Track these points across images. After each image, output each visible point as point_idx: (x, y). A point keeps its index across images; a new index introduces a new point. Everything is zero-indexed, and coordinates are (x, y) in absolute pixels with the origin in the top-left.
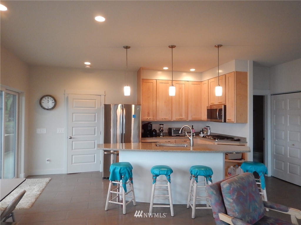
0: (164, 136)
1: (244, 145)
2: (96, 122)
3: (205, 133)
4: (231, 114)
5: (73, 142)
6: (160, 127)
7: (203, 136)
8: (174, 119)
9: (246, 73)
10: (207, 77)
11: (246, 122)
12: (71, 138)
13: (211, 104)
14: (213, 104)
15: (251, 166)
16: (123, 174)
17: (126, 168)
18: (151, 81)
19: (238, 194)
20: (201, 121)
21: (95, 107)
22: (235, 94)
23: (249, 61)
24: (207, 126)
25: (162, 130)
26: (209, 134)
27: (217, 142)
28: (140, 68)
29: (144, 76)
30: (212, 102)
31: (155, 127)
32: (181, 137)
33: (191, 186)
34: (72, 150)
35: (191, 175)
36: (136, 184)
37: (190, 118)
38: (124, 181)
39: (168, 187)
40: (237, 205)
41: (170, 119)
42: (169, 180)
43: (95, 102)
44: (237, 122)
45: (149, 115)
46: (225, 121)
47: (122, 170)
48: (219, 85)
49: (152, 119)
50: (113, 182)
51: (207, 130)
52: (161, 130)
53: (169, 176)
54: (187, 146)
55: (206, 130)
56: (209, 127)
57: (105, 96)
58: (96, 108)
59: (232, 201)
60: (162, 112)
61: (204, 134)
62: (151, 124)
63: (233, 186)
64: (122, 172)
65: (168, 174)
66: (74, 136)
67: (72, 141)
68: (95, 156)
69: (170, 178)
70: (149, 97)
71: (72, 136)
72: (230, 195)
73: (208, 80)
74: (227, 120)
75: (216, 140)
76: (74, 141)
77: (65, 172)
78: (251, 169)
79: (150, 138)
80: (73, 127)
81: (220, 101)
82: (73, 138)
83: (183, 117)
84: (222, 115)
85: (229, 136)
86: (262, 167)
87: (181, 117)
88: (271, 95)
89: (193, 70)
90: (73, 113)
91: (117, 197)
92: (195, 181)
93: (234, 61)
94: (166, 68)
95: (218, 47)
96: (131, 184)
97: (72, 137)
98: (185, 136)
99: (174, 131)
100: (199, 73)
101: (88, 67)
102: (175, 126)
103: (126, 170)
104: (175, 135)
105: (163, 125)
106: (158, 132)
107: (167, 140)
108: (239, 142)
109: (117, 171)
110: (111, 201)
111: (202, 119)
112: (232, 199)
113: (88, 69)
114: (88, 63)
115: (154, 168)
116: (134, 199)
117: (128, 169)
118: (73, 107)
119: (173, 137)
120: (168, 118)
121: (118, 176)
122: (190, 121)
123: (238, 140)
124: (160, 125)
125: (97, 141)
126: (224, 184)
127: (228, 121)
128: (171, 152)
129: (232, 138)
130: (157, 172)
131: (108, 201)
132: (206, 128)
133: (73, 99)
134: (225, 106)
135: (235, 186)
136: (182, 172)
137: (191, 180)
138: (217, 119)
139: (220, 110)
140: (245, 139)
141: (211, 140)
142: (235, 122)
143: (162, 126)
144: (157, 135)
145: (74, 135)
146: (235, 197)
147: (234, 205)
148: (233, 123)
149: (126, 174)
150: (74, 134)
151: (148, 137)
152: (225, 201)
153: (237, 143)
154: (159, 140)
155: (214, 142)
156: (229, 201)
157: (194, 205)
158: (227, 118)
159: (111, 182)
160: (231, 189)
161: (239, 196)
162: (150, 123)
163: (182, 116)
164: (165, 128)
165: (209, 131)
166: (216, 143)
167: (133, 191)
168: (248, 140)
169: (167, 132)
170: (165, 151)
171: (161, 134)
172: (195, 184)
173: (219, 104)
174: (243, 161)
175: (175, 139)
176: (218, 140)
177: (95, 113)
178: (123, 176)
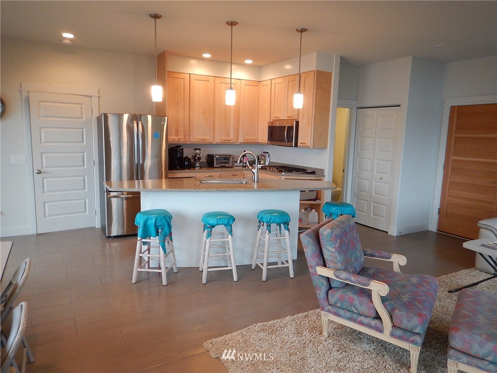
0: (201, 168)
1: (321, 180)
2: (85, 143)
3: (262, 163)
4: (305, 135)
5: (45, 181)
6: (196, 154)
7: (262, 167)
8: (218, 140)
9: (331, 74)
10: (269, 76)
11: (325, 147)
12: (40, 172)
13: (275, 119)
14: (277, 119)
15: (336, 208)
16: (160, 228)
17: (165, 217)
18: (182, 76)
19: (340, 241)
20: (257, 144)
21: (82, 118)
22: (314, 104)
23: (335, 56)
24: (264, 153)
25: (199, 158)
26: (267, 164)
27: (284, 176)
28: (165, 51)
29: (170, 67)
30: (276, 116)
31: (188, 153)
32: (227, 169)
33: (258, 238)
34: (44, 193)
35: (258, 224)
36: (176, 243)
37: (241, 140)
38: (162, 238)
39: (229, 241)
40: (340, 255)
41: (211, 140)
42: (231, 232)
43: (81, 108)
44: (314, 148)
45: (178, 133)
46: (296, 145)
47: (158, 220)
48: (300, 92)
49: (182, 140)
50: (143, 240)
51: (265, 158)
52: (197, 158)
53: (231, 226)
54: (246, 183)
55: (263, 157)
56: (268, 153)
57: (99, 97)
58: (84, 119)
59: (334, 250)
60: (198, 128)
61: (260, 164)
62: (181, 148)
63: (335, 232)
64: (158, 224)
65: (229, 223)
66: (45, 169)
67: (43, 178)
68: (85, 202)
69: (231, 228)
70: (178, 103)
71: (42, 168)
72: (331, 243)
73: (271, 79)
74: (299, 144)
75: (283, 173)
76: (47, 178)
77: (32, 231)
78: (336, 211)
79: (181, 171)
80: (42, 153)
81: (289, 115)
82: (44, 173)
83: (232, 137)
84: (293, 136)
85: (298, 167)
86: (349, 208)
87: (228, 138)
88: (358, 108)
89: (249, 62)
90: (40, 128)
91: (146, 263)
92: (267, 231)
93: (315, 54)
94: (207, 56)
95: (301, 32)
96: (170, 242)
97: (42, 170)
98: (232, 167)
99: (217, 160)
100: (258, 68)
101: (67, 41)
102: (218, 152)
103: (164, 221)
104: (219, 166)
105: (200, 149)
106: (192, 161)
107: (207, 174)
108: (315, 176)
109: (151, 222)
110: (141, 268)
111: (259, 141)
112: (334, 248)
113: (66, 45)
114: (68, 35)
115: (207, 217)
116: (175, 264)
117: (167, 219)
118: (40, 117)
119: (215, 170)
120: (208, 138)
121: (152, 230)
122: (242, 144)
123: (313, 173)
124: (195, 149)
125: (87, 178)
126: (325, 230)
127: (301, 144)
128: (231, 191)
129: (304, 169)
130: (212, 221)
131: (136, 269)
132: (263, 154)
133: (39, 101)
134: (297, 123)
135: (337, 231)
136: (246, 220)
137: (258, 230)
138: (283, 141)
139: (290, 128)
140: (322, 170)
141: (275, 173)
142: (311, 147)
143: (198, 151)
144: (191, 166)
145: (46, 167)
146: (338, 244)
147: (337, 254)
148: (308, 147)
149: (164, 226)
150: (44, 165)
151: (177, 169)
152: (324, 251)
153: (312, 177)
154: (195, 174)
155: (280, 176)
156: (329, 250)
157: (265, 264)
158: (299, 141)
159: (139, 240)
160: (334, 235)
161: (342, 243)
162: (180, 146)
163: (229, 136)
164: (203, 154)
165: (268, 159)
166: (283, 178)
167: (172, 251)
168: (326, 173)
169: (205, 161)
170: (223, 191)
171: (197, 165)
172: (267, 236)
173: (288, 118)
174: (317, 202)
175: (220, 173)
176: (285, 172)
177: (81, 128)
178: (160, 231)
